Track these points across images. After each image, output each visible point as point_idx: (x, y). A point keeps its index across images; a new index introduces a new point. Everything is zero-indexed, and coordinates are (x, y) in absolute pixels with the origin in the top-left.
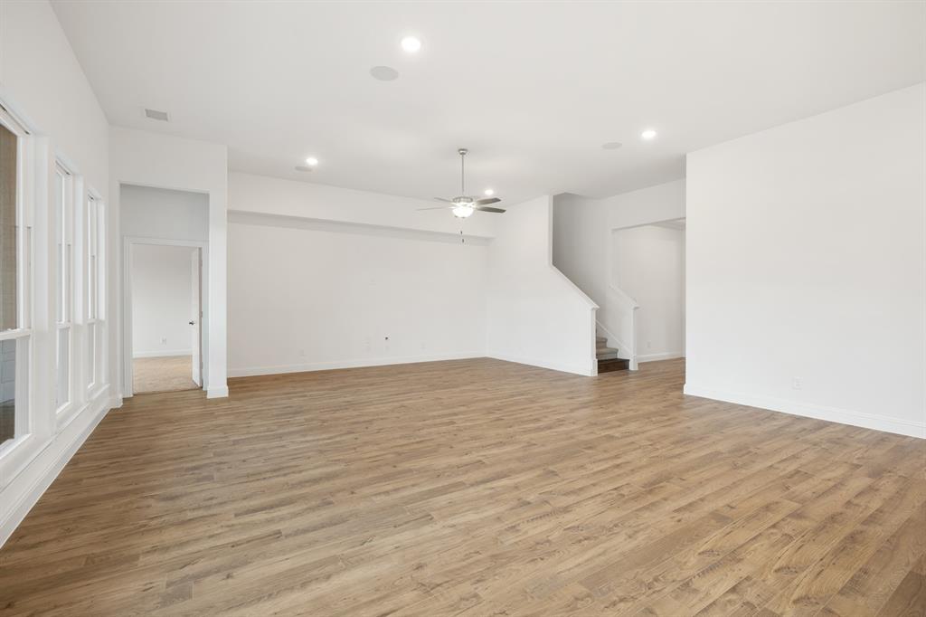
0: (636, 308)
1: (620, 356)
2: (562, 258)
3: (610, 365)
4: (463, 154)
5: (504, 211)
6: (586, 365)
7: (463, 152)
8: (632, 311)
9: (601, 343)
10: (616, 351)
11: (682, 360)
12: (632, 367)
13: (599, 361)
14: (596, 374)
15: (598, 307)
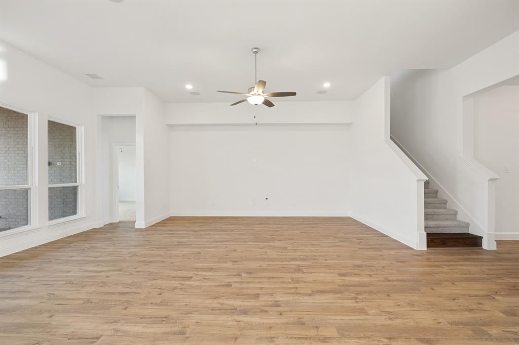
0: (491, 180)
1: (472, 231)
4: (256, 52)
5: (294, 94)
7: (256, 51)
8: (487, 182)
10: (467, 225)
13: (428, 235)
15: (428, 179)
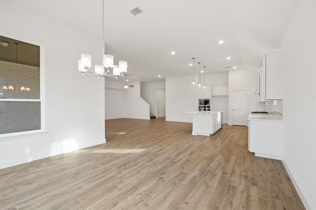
1: (154, 116)
2: (142, 95)
3: (153, 118)
6: (148, 118)
9: (151, 113)
10: (153, 115)
11: (165, 117)
12: (157, 118)
13: (150, 117)
14: (150, 119)
15: (150, 106)
